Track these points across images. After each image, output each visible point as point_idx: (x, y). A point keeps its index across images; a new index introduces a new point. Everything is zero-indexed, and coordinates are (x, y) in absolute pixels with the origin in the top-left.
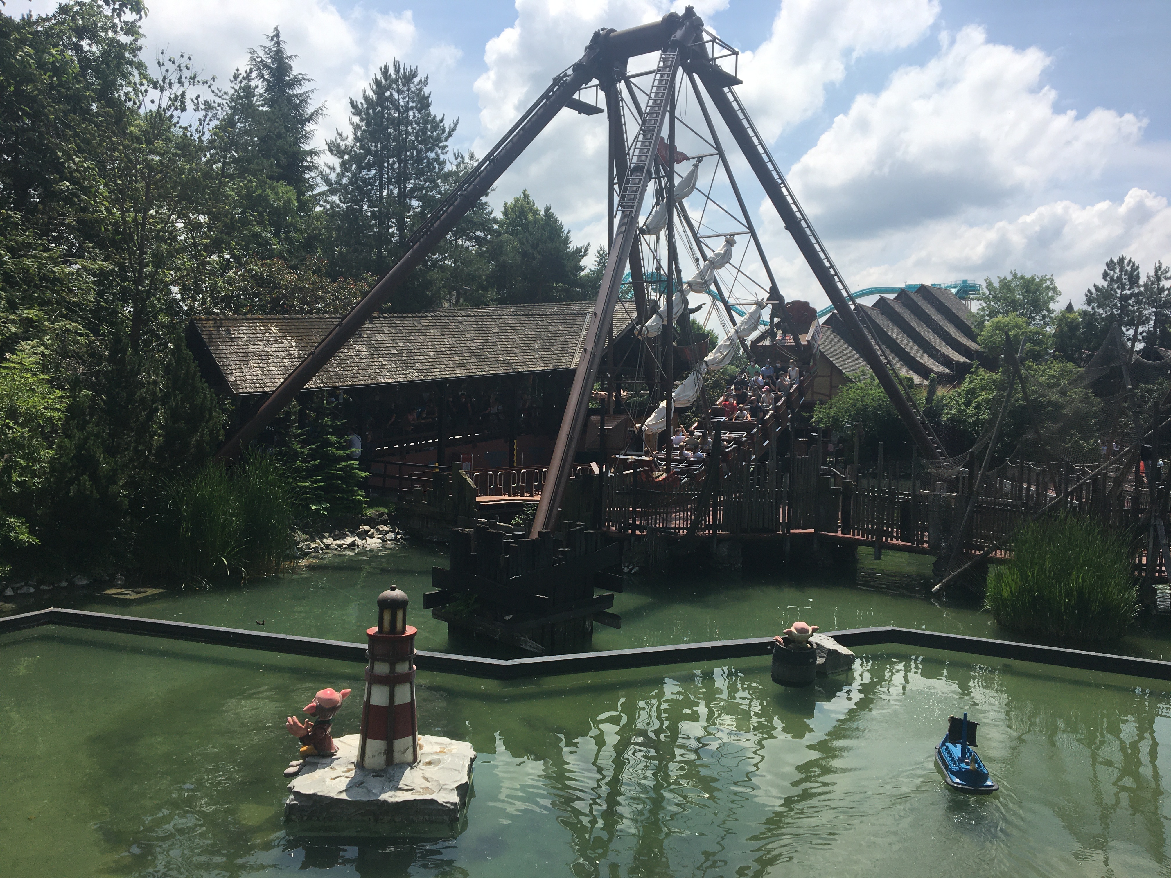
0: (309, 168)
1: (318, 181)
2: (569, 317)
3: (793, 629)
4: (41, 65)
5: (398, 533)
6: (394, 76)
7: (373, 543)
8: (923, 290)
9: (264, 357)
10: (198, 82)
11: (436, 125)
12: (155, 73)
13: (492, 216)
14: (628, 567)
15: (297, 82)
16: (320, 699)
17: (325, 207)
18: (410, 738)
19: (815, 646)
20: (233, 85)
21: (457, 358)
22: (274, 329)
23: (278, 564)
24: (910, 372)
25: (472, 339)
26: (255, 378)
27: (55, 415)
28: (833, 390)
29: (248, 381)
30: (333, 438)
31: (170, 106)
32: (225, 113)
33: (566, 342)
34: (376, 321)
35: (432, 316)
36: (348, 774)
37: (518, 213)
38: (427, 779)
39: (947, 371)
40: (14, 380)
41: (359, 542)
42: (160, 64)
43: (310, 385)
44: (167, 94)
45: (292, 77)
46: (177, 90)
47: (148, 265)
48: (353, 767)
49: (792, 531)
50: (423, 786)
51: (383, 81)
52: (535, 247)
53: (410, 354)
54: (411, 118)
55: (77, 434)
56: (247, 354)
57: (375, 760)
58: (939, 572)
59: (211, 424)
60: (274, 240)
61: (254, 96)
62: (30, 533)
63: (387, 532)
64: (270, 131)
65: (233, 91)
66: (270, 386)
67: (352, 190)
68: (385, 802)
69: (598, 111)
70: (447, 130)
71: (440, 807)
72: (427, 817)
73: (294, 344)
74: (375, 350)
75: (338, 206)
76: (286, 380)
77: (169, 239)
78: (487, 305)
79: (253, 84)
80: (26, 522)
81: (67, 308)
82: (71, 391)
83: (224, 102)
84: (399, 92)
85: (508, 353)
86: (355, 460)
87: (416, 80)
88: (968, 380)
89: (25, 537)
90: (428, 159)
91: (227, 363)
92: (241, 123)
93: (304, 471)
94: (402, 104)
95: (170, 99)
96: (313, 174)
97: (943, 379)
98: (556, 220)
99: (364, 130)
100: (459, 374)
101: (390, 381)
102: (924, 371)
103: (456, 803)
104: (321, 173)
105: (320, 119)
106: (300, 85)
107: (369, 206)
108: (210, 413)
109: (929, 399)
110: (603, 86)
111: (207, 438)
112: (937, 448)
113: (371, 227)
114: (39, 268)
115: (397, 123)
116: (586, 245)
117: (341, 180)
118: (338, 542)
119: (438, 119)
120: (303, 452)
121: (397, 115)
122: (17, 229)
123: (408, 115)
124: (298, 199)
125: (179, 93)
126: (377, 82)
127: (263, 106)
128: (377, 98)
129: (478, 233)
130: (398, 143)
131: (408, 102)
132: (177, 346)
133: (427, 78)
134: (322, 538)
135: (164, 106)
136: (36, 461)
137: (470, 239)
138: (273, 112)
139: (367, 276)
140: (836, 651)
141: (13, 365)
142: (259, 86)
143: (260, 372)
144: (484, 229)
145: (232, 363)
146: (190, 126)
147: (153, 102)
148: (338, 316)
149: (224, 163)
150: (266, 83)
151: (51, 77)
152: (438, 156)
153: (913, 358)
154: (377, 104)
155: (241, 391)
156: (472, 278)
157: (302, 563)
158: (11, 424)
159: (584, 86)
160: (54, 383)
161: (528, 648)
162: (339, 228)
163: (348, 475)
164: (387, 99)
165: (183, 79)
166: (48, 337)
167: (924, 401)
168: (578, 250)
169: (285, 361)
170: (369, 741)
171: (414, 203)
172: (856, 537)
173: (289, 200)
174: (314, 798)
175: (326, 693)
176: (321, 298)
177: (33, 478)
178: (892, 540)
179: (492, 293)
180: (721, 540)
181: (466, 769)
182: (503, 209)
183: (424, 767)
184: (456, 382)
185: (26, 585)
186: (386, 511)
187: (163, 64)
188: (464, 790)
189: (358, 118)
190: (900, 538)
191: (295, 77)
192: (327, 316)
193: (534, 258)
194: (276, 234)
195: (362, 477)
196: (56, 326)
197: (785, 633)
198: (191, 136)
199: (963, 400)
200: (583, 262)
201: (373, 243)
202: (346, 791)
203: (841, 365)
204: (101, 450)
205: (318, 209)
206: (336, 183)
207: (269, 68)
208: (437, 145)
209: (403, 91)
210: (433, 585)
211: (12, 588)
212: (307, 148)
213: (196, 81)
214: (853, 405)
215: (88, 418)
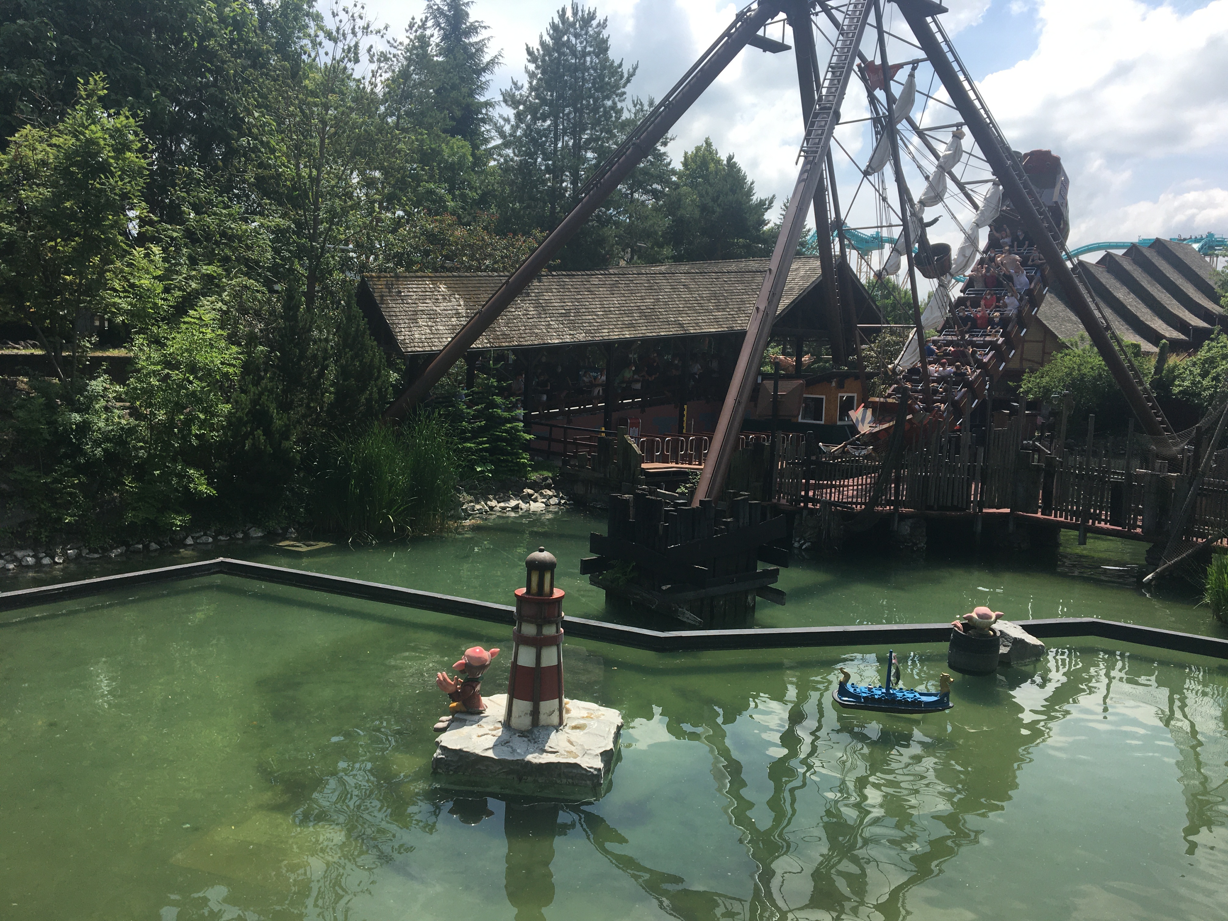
0: (484, 121)
1: (492, 134)
2: (747, 275)
3: (974, 615)
4: (223, 20)
5: (562, 498)
6: (571, 19)
7: (537, 506)
8: (1158, 245)
9: (433, 316)
10: (371, 32)
11: (615, 70)
12: (330, 24)
13: (671, 167)
14: (799, 542)
15: (473, 29)
16: (468, 656)
17: (498, 161)
18: (557, 701)
19: (998, 634)
20: (408, 34)
21: (626, 319)
22: (443, 288)
23: (442, 524)
24: (1138, 337)
25: (643, 298)
26: (424, 337)
27: (231, 370)
28: (1044, 358)
29: (416, 340)
30: (498, 399)
31: (344, 58)
32: (400, 64)
33: (743, 302)
34: (544, 279)
35: (601, 274)
36: (494, 733)
37: (699, 163)
38: (571, 743)
39: (1183, 337)
40: (193, 335)
41: (523, 506)
42: (334, 15)
43: (478, 344)
44: (340, 45)
45: (468, 24)
46: (351, 41)
47: (322, 223)
48: (500, 725)
49: (985, 511)
50: (567, 749)
51: (561, 25)
52: (715, 200)
53: (578, 313)
54: (588, 63)
55: (253, 389)
56: (416, 312)
57: (522, 721)
58: (1152, 561)
59: (379, 382)
60: (449, 197)
61: (429, 45)
62: (208, 484)
63: (551, 497)
64: (445, 82)
65: (408, 40)
66: (438, 345)
67: (527, 143)
68: (529, 763)
69: (785, 48)
70: (626, 75)
71: (584, 772)
72: (570, 781)
73: (462, 303)
74: (542, 309)
75: (512, 160)
76: (453, 339)
77: (343, 195)
78: (661, 262)
79: (428, 33)
80: (205, 474)
81: (247, 266)
82: (247, 347)
83: (399, 52)
84: (577, 36)
85: (680, 313)
86: (519, 420)
87: (594, 23)
88: (1206, 348)
89: (203, 488)
90: (605, 108)
91: (397, 321)
92: (416, 74)
93: (470, 432)
94: (579, 49)
95: (344, 50)
96: (488, 127)
97: (1175, 346)
98: (739, 170)
99: (540, 79)
100: (627, 334)
101: (557, 341)
102: (1153, 337)
103: (600, 769)
104: (496, 124)
105: (496, 69)
106: (477, 33)
107: (543, 159)
108: (379, 372)
109: (1159, 369)
110: (790, 21)
111: (376, 396)
112: (1162, 423)
113: (544, 182)
114: (219, 226)
115: (574, 69)
116: (771, 196)
117: (515, 132)
118: (502, 504)
119: (616, 64)
120: (468, 413)
121: (573, 61)
122: (199, 186)
123: (585, 61)
124: (473, 155)
125: (352, 44)
126: (554, 27)
127: (437, 56)
128: (554, 44)
129: (655, 186)
130: (575, 91)
131: (585, 47)
132: (348, 304)
133: (606, 20)
134: (487, 499)
135: (338, 58)
136: (213, 415)
137: (646, 192)
138: (447, 62)
139: (537, 232)
140: (1022, 641)
141: (193, 320)
142: (435, 37)
143: (428, 331)
144: (661, 181)
145: (401, 321)
146: (364, 78)
147: (327, 54)
148: (507, 274)
149: (399, 118)
150: (442, 32)
151: (231, 32)
152: (615, 103)
153: (1142, 323)
154: (554, 49)
155: (409, 350)
156: (647, 234)
157: (467, 523)
158: (191, 378)
159: (769, 21)
160: (232, 339)
161: (685, 620)
162: (512, 183)
163: (513, 437)
164: (564, 44)
165: (357, 30)
166: (226, 293)
167: (1153, 371)
168: (762, 203)
169: (453, 320)
170: (515, 701)
171: (590, 155)
172: (1058, 519)
173: (465, 154)
174: (459, 753)
175: (474, 651)
176: (490, 255)
177: (211, 431)
178: (1099, 523)
179: (667, 251)
180: (903, 517)
181: (612, 736)
182: (683, 160)
183: (570, 731)
184: (626, 344)
185: (205, 534)
186: (550, 475)
187: (337, 15)
188: (609, 757)
189: (534, 65)
190: (1109, 521)
191: (472, 24)
192: (496, 274)
193: (714, 212)
194: (450, 191)
195: (526, 440)
196: (233, 282)
197: (965, 618)
198: (364, 88)
199: (1199, 371)
200: (767, 216)
201: (546, 198)
202: (493, 748)
203: (1057, 329)
204: (274, 405)
205: (492, 163)
206: (511, 135)
207: (446, 16)
208: (614, 93)
209: (581, 35)
210: (591, 551)
211: (192, 538)
212: (482, 99)
213: (369, 30)
214: (1069, 374)
215: (262, 374)
